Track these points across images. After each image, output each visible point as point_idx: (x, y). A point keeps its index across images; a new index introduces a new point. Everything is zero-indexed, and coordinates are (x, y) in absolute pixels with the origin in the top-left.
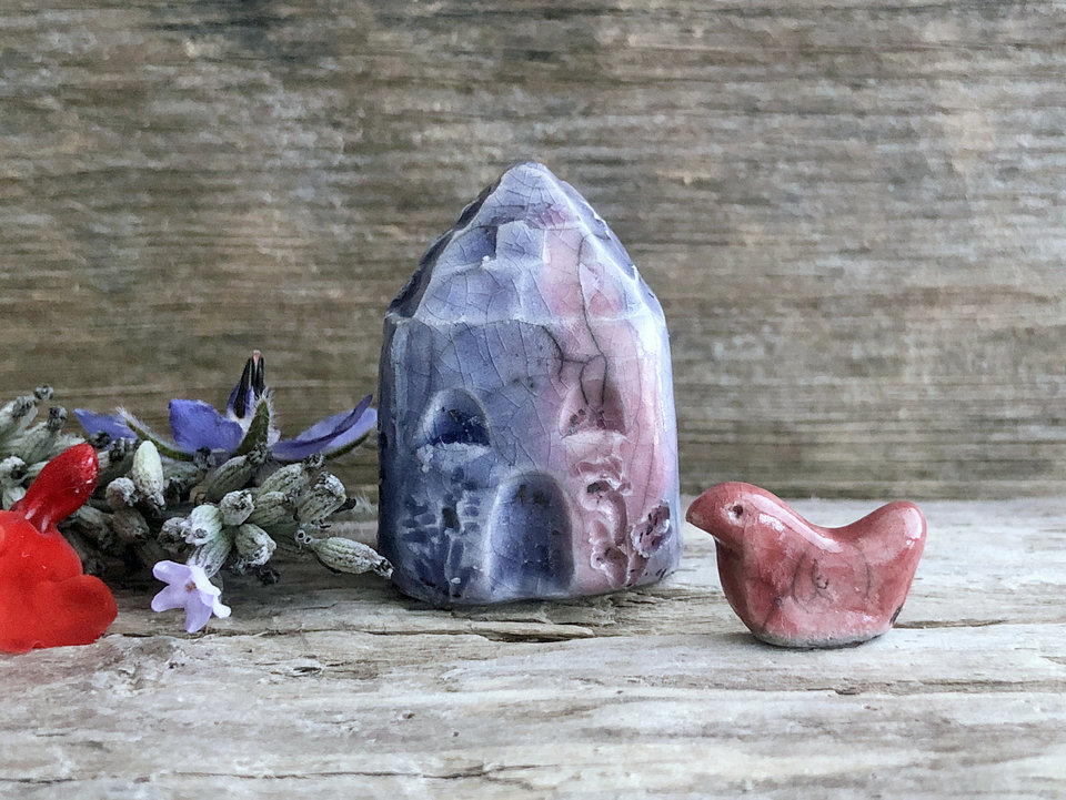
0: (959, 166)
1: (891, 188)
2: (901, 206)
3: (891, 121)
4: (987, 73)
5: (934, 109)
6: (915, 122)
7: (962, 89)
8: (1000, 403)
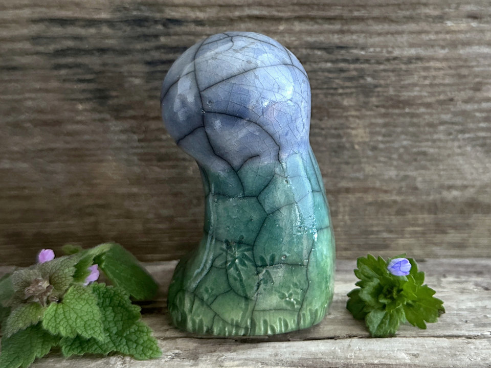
0: (357, 147)
1: (333, 154)
2: (337, 160)
3: (333, 131)
4: (366, 116)
5: (348, 128)
6: (341, 132)
7: (357, 121)
8: (372, 226)
